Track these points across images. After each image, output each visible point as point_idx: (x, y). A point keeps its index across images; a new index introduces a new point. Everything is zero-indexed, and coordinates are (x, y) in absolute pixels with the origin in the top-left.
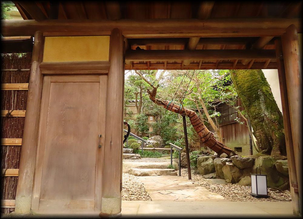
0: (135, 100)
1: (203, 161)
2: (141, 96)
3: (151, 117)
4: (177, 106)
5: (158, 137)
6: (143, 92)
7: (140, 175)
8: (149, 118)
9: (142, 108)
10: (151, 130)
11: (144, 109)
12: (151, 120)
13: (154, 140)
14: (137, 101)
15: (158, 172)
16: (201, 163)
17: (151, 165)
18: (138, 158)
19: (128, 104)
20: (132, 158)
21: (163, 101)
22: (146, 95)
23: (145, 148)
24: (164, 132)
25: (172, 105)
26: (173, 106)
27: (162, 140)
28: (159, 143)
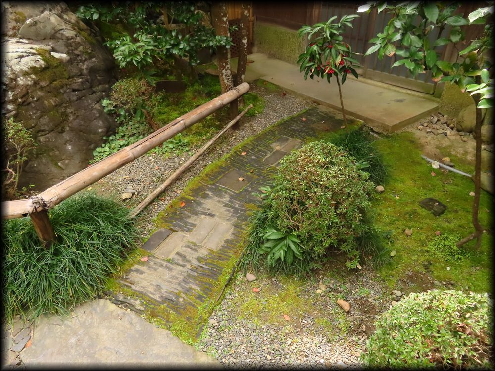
27: (75, 26)
28: (64, 56)
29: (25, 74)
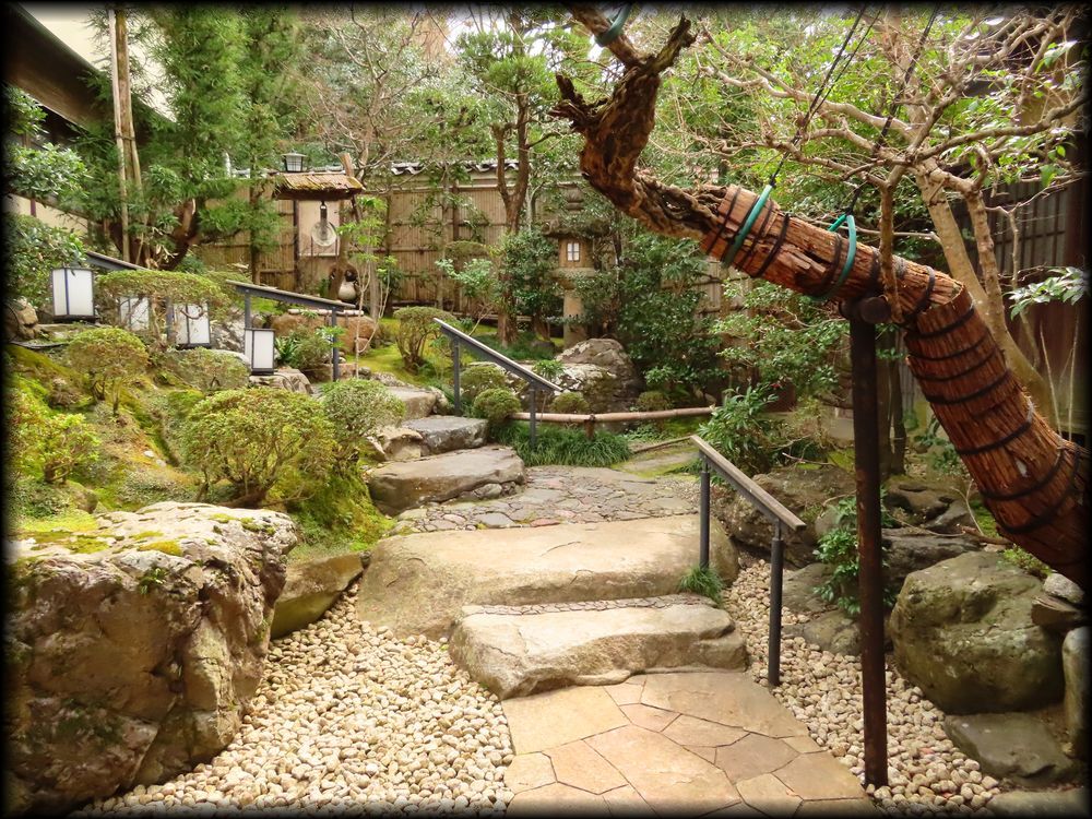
0: (494, 162)
1: (954, 618)
2: (522, 139)
3: (570, 246)
4: (814, 235)
5: (609, 348)
6: (531, 121)
7: (515, 694)
8: (563, 252)
9: (529, 202)
10: (572, 309)
11: (537, 204)
12: (570, 258)
13: (589, 362)
14: (504, 167)
15: (628, 651)
16: (938, 625)
17: (585, 581)
18: (507, 487)
19: (466, 182)
20: (480, 491)
21: (693, 198)
22: (547, 136)
23: (546, 416)
24: (635, 320)
25: (776, 231)
26: (781, 240)
27: (626, 360)
28: (614, 376)
29: (591, 379)
